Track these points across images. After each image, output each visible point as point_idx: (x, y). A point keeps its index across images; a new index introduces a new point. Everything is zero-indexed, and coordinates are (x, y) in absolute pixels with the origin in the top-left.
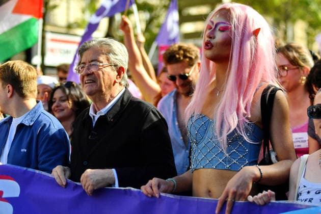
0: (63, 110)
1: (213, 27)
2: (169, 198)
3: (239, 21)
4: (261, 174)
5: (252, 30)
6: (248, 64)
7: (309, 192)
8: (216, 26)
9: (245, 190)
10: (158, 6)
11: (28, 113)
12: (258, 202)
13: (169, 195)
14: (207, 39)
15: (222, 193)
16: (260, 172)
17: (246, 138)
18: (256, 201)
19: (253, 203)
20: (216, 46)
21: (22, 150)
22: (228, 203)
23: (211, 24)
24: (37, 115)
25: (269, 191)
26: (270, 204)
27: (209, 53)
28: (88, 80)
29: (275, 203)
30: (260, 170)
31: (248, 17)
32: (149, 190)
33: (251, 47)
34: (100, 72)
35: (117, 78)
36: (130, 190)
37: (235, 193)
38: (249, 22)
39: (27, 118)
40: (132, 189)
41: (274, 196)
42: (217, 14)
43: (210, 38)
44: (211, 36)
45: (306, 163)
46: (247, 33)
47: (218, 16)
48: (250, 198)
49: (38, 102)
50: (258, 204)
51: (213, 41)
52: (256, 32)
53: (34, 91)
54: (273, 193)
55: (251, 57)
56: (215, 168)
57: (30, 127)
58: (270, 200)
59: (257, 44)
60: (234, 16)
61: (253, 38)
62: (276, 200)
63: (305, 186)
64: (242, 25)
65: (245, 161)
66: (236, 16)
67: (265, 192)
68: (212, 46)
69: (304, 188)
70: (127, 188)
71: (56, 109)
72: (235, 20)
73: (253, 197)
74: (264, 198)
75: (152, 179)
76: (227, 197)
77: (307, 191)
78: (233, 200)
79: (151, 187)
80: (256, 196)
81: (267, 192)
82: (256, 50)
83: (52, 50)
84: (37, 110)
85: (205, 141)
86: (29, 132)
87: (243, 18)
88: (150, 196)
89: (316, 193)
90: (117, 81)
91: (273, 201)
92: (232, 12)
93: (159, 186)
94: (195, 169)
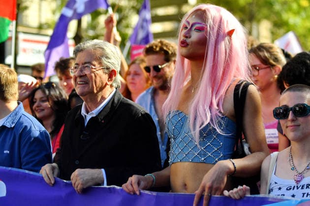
0: (43, 110)
1: (189, 27)
2: (147, 194)
3: (214, 22)
4: (235, 168)
5: (227, 31)
6: (223, 63)
7: (280, 189)
8: (192, 26)
9: (220, 184)
10: (126, 7)
11: (9, 115)
12: (234, 196)
13: (147, 192)
14: (182, 38)
15: (199, 187)
16: (234, 166)
17: (218, 130)
18: (232, 196)
19: (229, 197)
20: (192, 44)
21: (5, 152)
22: (205, 197)
23: (187, 24)
24: (18, 117)
25: (244, 186)
26: (245, 199)
27: (184, 50)
28: (80, 82)
29: (250, 197)
30: (234, 164)
31: (223, 18)
32: (130, 187)
33: (225, 47)
34: (93, 75)
35: (108, 81)
36: (114, 188)
37: (211, 188)
38: (223, 24)
39: (8, 120)
40: (116, 187)
41: (249, 191)
42: (193, 15)
43: (187, 37)
44: (187, 35)
45: (277, 160)
46: (222, 33)
47: (194, 16)
48: (226, 193)
49: (19, 104)
50: (233, 198)
51: (188, 41)
52: (231, 33)
53: (15, 94)
54: (248, 188)
55: (226, 57)
56: (191, 162)
57: (12, 129)
58: (245, 194)
59: (232, 44)
60: (210, 17)
61: (227, 38)
62: (251, 194)
63: (276, 183)
64: (217, 26)
65: (220, 154)
66: (212, 17)
67: (240, 187)
68: (188, 45)
69: (275, 185)
70: (111, 186)
71: (37, 109)
72: (210, 21)
73: (228, 191)
74: (239, 192)
75: (131, 176)
76: (203, 190)
77: (279, 187)
78: (210, 195)
79: (132, 185)
80: (231, 191)
81: (242, 187)
82: (231, 50)
83: (25, 50)
84: (18, 112)
85: (182, 136)
86: (11, 134)
87: (218, 19)
88: (132, 193)
89: (287, 189)
90: (108, 83)
91: (248, 195)
92: (208, 13)
93: (139, 184)
94: (173, 163)
